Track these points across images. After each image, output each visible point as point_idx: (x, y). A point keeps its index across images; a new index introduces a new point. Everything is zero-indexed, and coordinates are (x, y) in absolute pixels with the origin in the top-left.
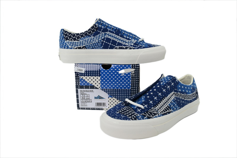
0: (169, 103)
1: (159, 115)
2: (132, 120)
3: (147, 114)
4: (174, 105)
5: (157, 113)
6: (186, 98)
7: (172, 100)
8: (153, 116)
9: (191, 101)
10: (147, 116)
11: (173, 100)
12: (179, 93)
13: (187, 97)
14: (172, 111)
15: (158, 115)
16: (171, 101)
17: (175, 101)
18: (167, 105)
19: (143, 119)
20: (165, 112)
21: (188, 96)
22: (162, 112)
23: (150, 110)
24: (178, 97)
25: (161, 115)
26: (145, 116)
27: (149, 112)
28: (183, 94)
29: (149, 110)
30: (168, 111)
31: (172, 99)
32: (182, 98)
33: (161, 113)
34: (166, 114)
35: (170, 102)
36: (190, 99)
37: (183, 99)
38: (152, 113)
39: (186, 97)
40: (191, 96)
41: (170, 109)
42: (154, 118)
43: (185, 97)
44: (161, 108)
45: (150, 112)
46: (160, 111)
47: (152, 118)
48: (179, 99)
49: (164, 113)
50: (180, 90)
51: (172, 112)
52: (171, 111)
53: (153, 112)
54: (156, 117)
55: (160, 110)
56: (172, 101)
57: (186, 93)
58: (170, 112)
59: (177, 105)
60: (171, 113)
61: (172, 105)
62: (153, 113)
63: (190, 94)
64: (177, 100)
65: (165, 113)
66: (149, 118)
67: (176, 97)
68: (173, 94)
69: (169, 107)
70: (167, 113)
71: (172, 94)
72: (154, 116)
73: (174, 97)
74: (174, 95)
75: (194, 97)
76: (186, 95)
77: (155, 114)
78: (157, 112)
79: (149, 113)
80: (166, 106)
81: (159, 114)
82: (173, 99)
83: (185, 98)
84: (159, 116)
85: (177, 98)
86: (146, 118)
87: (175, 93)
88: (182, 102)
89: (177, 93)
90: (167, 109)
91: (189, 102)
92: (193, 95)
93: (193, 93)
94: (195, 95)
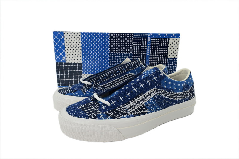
0: (145, 102)
1: (129, 115)
2: (91, 118)
3: (112, 112)
4: (152, 105)
5: (126, 113)
6: (173, 97)
7: (150, 98)
8: (120, 116)
9: (180, 102)
10: (112, 115)
11: (152, 98)
12: (163, 90)
13: (174, 96)
14: (149, 111)
15: (126, 115)
16: (149, 99)
17: (155, 99)
18: (142, 104)
19: (105, 118)
20: (137, 112)
21: (176, 94)
22: (134, 112)
23: (117, 108)
24: (160, 95)
25: (131, 115)
26: (109, 115)
27: (115, 110)
28: (169, 92)
29: (116, 109)
30: (142, 111)
31: (151, 97)
32: (166, 96)
33: (131, 113)
34: (138, 115)
35: (147, 100)
36: (178, 99)
37: (168, 97)
38: (119, 112)
39: (172, 96)
40: (182, 95)
41: (146, 110)
42: (120, 118)
43: (171, 95)
44: (134, 107)
45: (116, 111)
46: (131, 110)
47: (118, 118)
48: (161, 97)
49: (136, 113)
50: (165, 87)
51: (148, 113)
52: (147, 111)
53: (121, 111)
54: (124, 117)
55: (131, 109)
56: (151, 100)
57: (174, 91)
58: (146, 113)
59: (157, 104)
60: (147, 115)
61: (150, 105)
62: (120, 112)
63: (180, 93)
64: (157, 99)
65: (138, 113)
66: (113, 118)
67: (158, 94)
68: (155, 90)
69: (145, 107)
70: (140, 113)
71: (153, 91)
72: (121, 116)
73: (155, 94)
74: (155, 92)
75: (186, 96)
76: (173, 94)
77: (123, 114)
78: (126, 111)
79: (115, 111)
80: (141, 105)
81: (128, 114)
82: (152, 96)
83: (170, 97)
84: (128, 117)
85: (158, 96)
86: (109, 117)
87: (157, 89)
88: (165, 102)
89: (160, 90)
90: (141, 109)
91: (177, 102)
92: (184, 94)
93: (185, 91)
94: (188, 95)
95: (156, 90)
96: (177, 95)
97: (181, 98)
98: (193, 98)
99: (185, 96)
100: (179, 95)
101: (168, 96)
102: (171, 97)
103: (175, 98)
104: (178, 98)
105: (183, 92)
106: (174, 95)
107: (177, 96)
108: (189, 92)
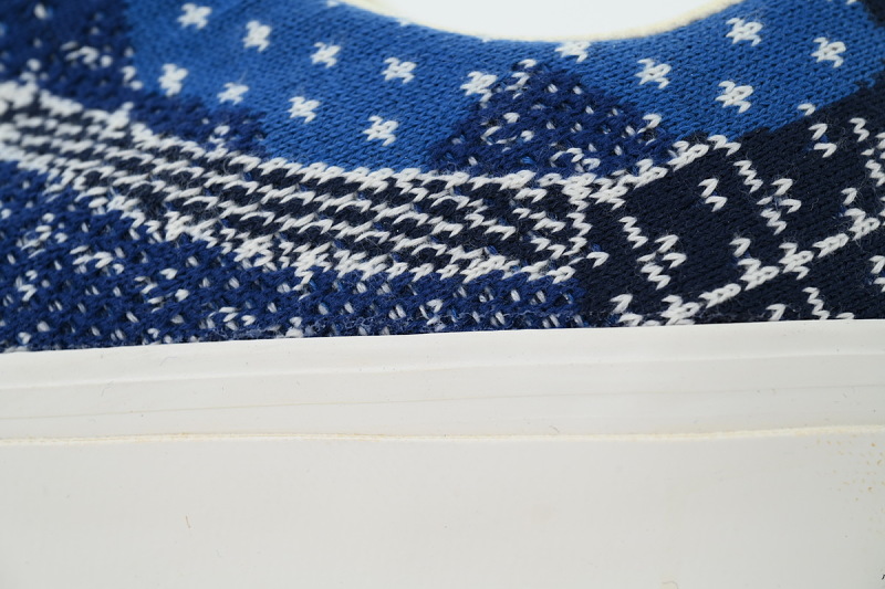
12: (118, 118)
13: (239, 196)
21: (279, 178)
24: (39, 164)
32: (94, 180)
36: (308, 261)
37: (118, 203)
39: (192, 195)
40: (402, 212)
43: (186, 181)
50: (173, 79)
67: (16, 156)
75: (521, 250)
76: (221, 165)
83: (153, 204)
87: (48, 101)
88: (62, 254)
89: (75, 119)
91: (288, 306)
92: (449, 212)
95: (34, 109)
96: (286, 194)
97: (371, 248)
98: (676, 308)
100: (344, 202)
101: (123, 189)
102: (178, 205)
103: (255, 227)
104: (314, 237)
105: (457, 178)
106: (231, 181)
107: (296, 209)
108: (598, 213)
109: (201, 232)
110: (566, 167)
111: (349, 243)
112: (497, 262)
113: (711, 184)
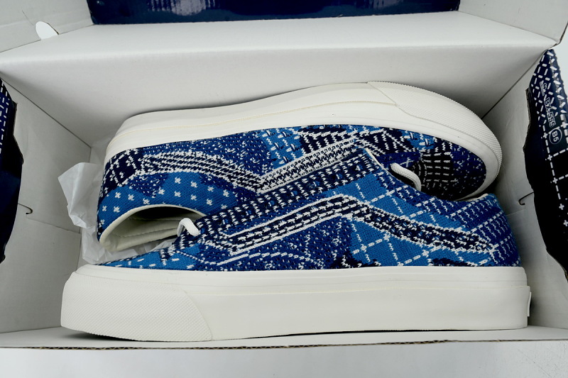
0: (300, 159)
1: (356, 131)
2: (447, 143)
3: (395, 147)
4: (281, 148)
5: (361, 138)
6: (210, 161)
7: (282, 168)
8: (379, 135)
9: (184, 146)
10: (399, 140)
11: (277, 166)
12: (235, 184)
13: (202, 164)
14: (295, 133)
15: (361, 133)
16: (286, 166)
17: (268, 162)
18: (309, 155)
19: (416, 135)
20: (329, 137)
21: (195, 168)
22: (339, 139)
23: (378, 155)
24: (248, 172)
25: (351, 131)
26: (407, 142)
27: (384, 150)
28: (219, 176)
29: (381, 154)
30: (315, 136)
31: (278, 169)
32: (233, 167)
33: (347, 137)
34: (328, 128)
35: (293, 162)
36: (189, 153)
37: (227, 162)
38: (376, 145)
39: (212, 164)
40: (172, 163)
41: (302, 139)
42: (381, 128)
43: (214, 167)
44: (337, 149)
45: (383, 148)
46: (346, 143)
47: (386, 129)
48: (248, 165)
49: (333, 134)
50: (226, 193)
51: (299, 129)
52: (302, 133)
53: (371, 145)
54: (370, 128)
55: (343, 147)
56: (282, 162)
57: (202, 179)
58: (305, 130)
59: (267, 149)
60: (304, 124)
61: (289, 150)
62: (374, 144)
63: (178, 170)
64: (262, 163)
65: (328, 133)
66: (397, 133)
67: (255, 175)
68: (262, 186)
69: (303, 145)
70: (323, 131)
71: (266, 186)
72: (375, 134)
73: (264, 176)
74: (262, 181)
75: (152, 159)
76: (207, 171)
77: (369, 138)
78: (358, 143)
79: (387, 148)
80: (316, 152)
81: (357, 135)
82: (274, 171)
83: (220, 162)
84: (360, 127)
85: (257, 169)
86: (407, 137)
87: (253, 189)
88: (237, 151)
89: (246, 185)
90: (316, 141)
91: (194, 145)
92: (164, 165)
93: (154, 172)
94: (146, 163)
95: (256, 188)
96: (193, 165)
97: (178, 156)
98: (128, 153)
99: (160, 160)
100: (182, 165)
101: (226, 165)
102: (215, 162)
103: (199, 159)
104: (188, 158)
105: (163, 172)
106: (204, 167)
107: (191, 163)
108: (139, 168)
109: (209, 157)
110: (145, 176)
111: (182, 157)
112: (156, 156)
113: (122, 177)
